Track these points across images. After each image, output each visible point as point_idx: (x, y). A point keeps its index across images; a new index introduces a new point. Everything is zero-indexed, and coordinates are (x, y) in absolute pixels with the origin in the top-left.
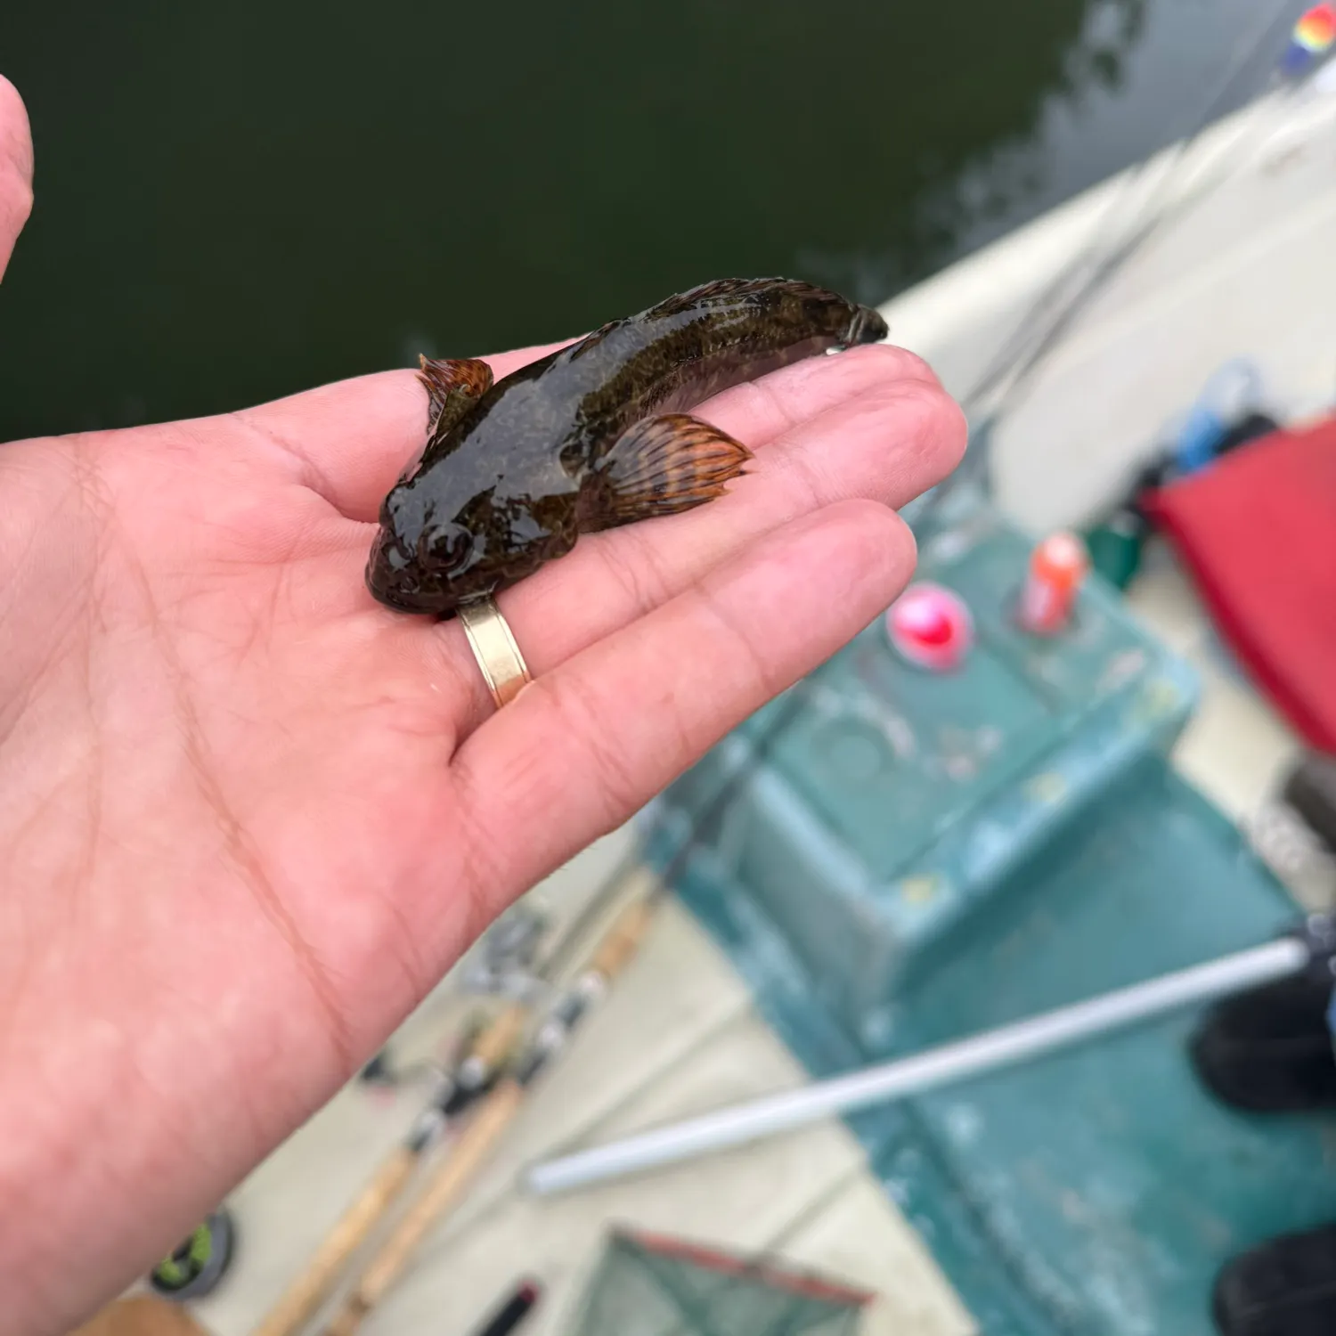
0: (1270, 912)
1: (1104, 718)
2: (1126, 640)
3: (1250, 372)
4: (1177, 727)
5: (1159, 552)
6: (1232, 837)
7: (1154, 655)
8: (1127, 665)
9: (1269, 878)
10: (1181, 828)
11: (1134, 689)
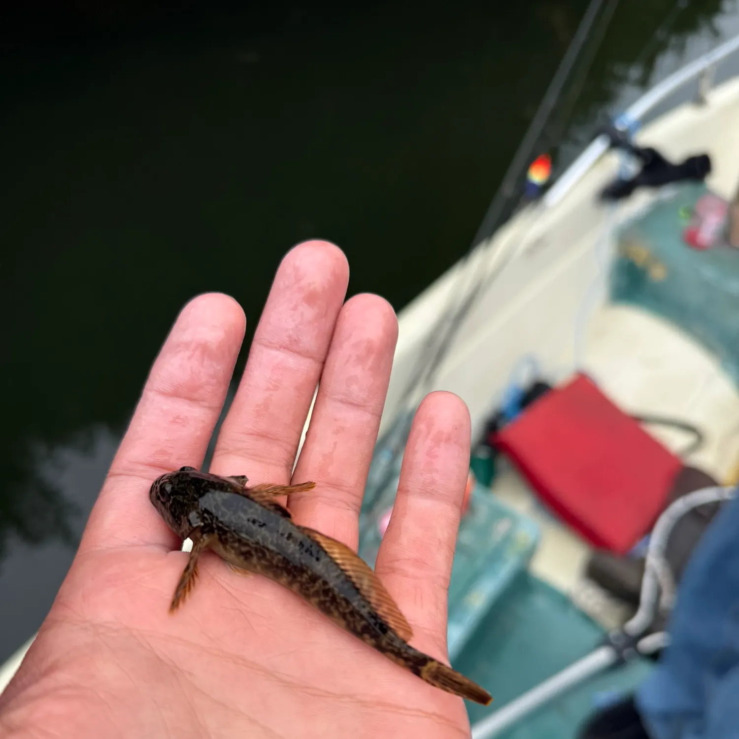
0: (592, 636)
1: (495, 557)
2: (499, 514)
3: (532, 361)
4: (530, 553)
5: (503, 463)
6: (564, 601)
7: (514, 520)
8: (502, 528)
9: (587, 618)
10: (540, 603)
11: (508, 539)
